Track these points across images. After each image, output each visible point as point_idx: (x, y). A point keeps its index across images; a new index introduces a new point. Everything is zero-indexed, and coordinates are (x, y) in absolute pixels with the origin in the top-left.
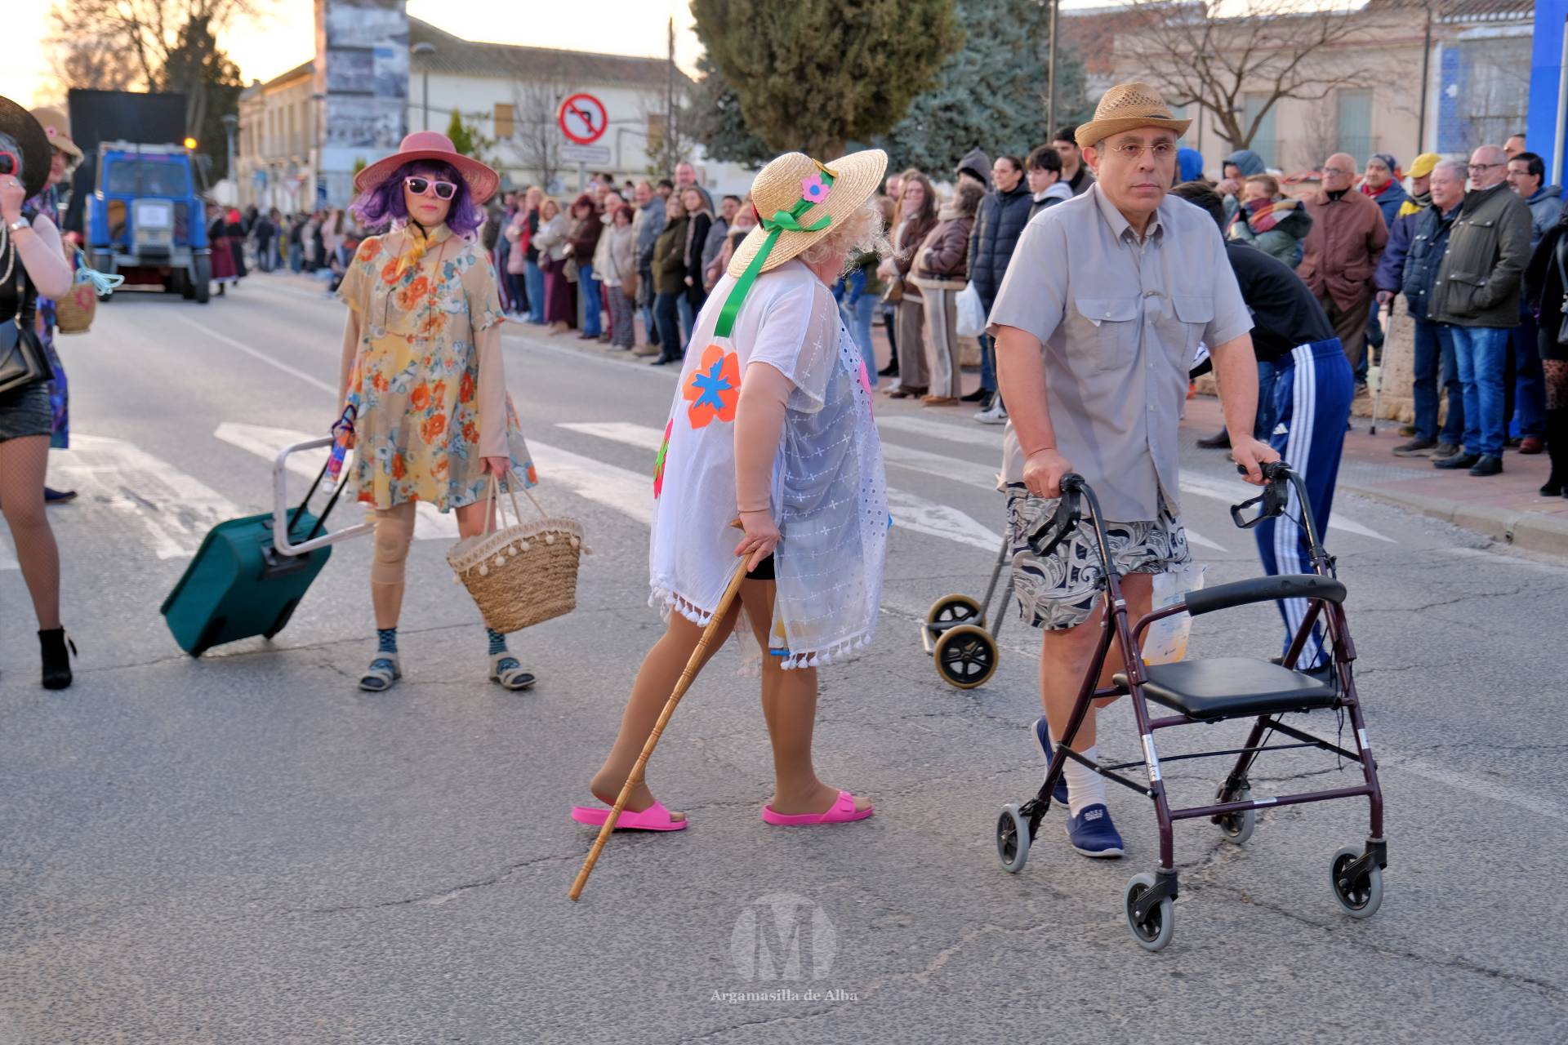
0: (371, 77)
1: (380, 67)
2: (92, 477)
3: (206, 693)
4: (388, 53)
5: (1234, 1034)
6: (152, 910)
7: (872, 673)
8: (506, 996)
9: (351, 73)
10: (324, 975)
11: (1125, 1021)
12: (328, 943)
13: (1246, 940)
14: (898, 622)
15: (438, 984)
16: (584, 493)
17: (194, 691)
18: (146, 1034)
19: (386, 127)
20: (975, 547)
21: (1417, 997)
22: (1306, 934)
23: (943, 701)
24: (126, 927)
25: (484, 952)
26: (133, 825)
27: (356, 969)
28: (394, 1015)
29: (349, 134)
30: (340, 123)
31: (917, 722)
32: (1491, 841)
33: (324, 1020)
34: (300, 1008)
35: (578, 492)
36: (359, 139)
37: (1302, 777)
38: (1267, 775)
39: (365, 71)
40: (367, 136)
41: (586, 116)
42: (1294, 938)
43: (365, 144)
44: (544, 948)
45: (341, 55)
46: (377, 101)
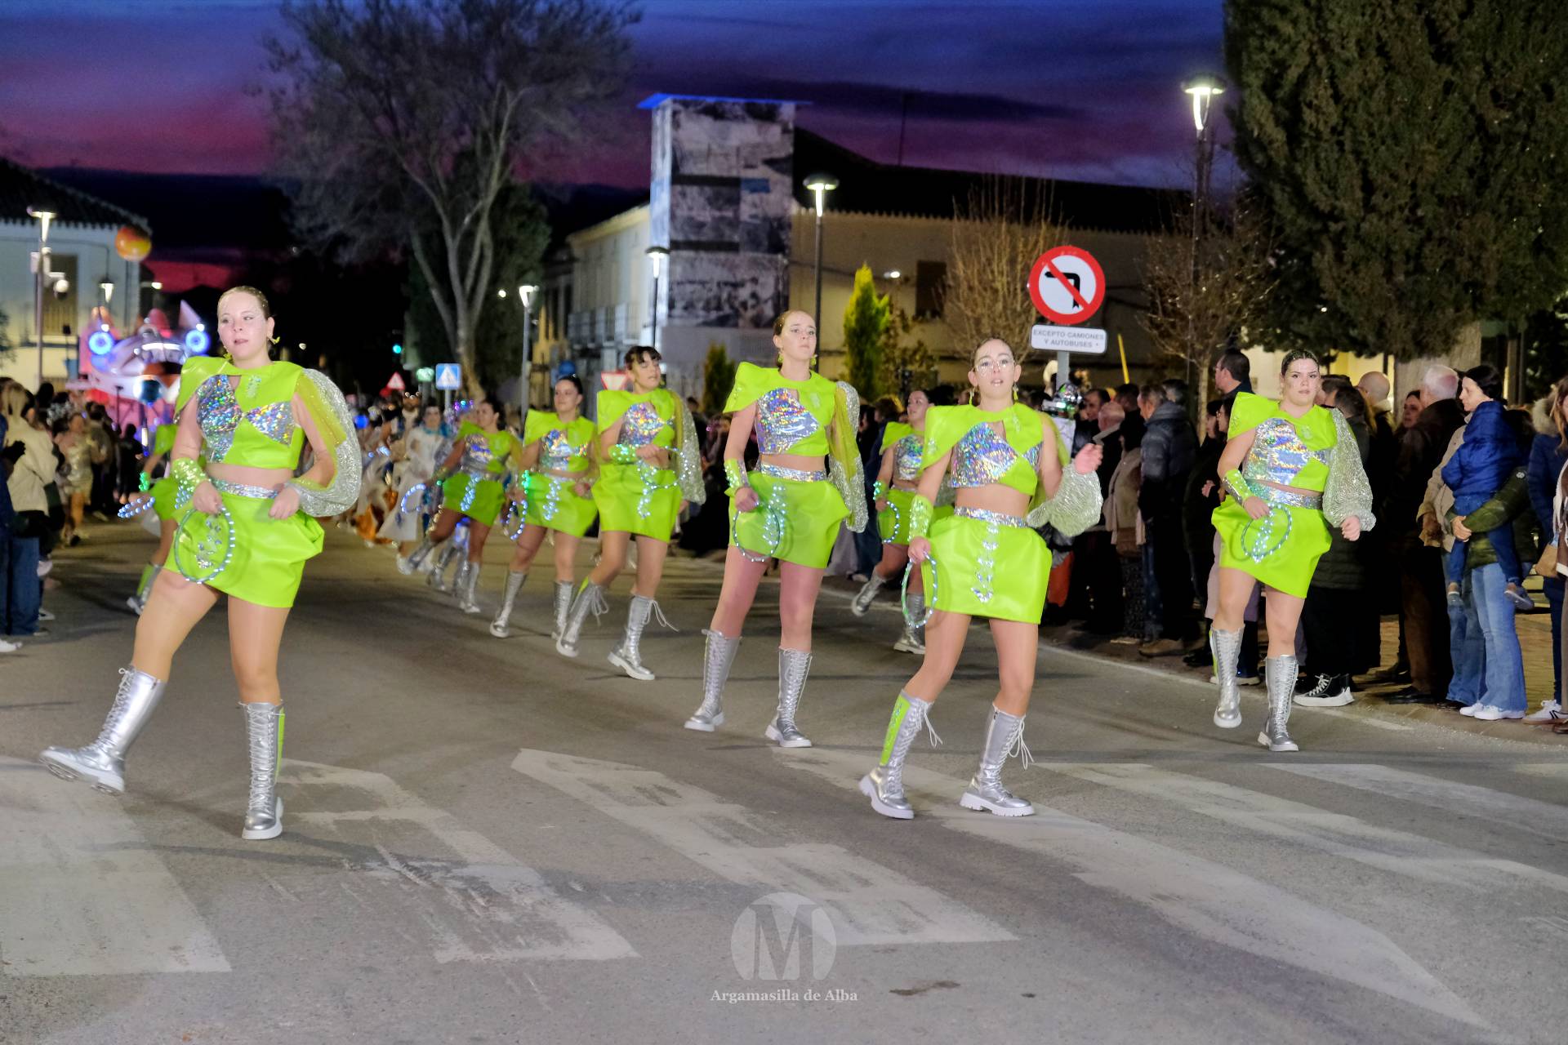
0: (734, 223)
1: (749, 207)
2: (333, 828)
4: (762, 186)
9: (706, 215)
16: (1087, 878)
19: (754, 295)
29: (701, 305)
30: (689, 288)
35: (1075, 875)
36: (714, 315)
39: (729, 214)
40: (727, 310)
41: (1072, 281)
43: (722, 322)
45: (693, 191)
46: (745, 256)
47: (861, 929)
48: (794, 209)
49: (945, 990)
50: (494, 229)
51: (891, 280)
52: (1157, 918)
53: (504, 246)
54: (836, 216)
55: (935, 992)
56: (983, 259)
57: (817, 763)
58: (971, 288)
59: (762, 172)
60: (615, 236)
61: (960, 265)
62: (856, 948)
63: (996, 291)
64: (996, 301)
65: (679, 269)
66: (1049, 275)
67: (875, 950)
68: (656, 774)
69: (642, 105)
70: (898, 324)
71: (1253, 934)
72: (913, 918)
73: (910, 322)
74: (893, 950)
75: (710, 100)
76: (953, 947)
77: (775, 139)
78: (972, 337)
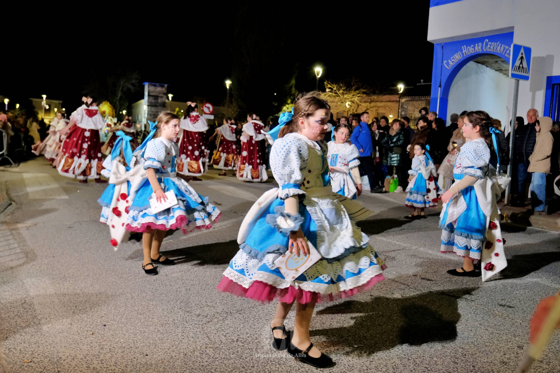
0: (158, 102)
1: (160, 100)
4: (162, 97)
5: (389, 310)
6: (98, 276)
8: (193, 298)
10: (144, 292)
11: (360, 307)
12: (146, 285)
13: (387, 287)
15: (175, 295)
18: (96, 306)
21: (435, 302)
22: (403, 286)
24: (91, 279)
25: (187, 287)
26: (94, 256)
27: (153, 291)
28: (164, 302)
29: (152, 115)
30: (151, 112)
32: (444, 265)
33: (145, 303)
34: (137, 300)
37: (394, 251)
38: (384, 250)
39: (157, 101)
41: (209, 108)
42: (400, 287)
44: (203, 286)
45: (151, 97)
46: (159, 108)
48: (167, 101)
50: (120, 102)
53: (121, 105)
54: (173, 102)
59: (161, 95)
60: (139, 104)
65: (149, 110)
66: (205, 107)
69: (144, 84)
75: (154, 84)
77: (164, 90)
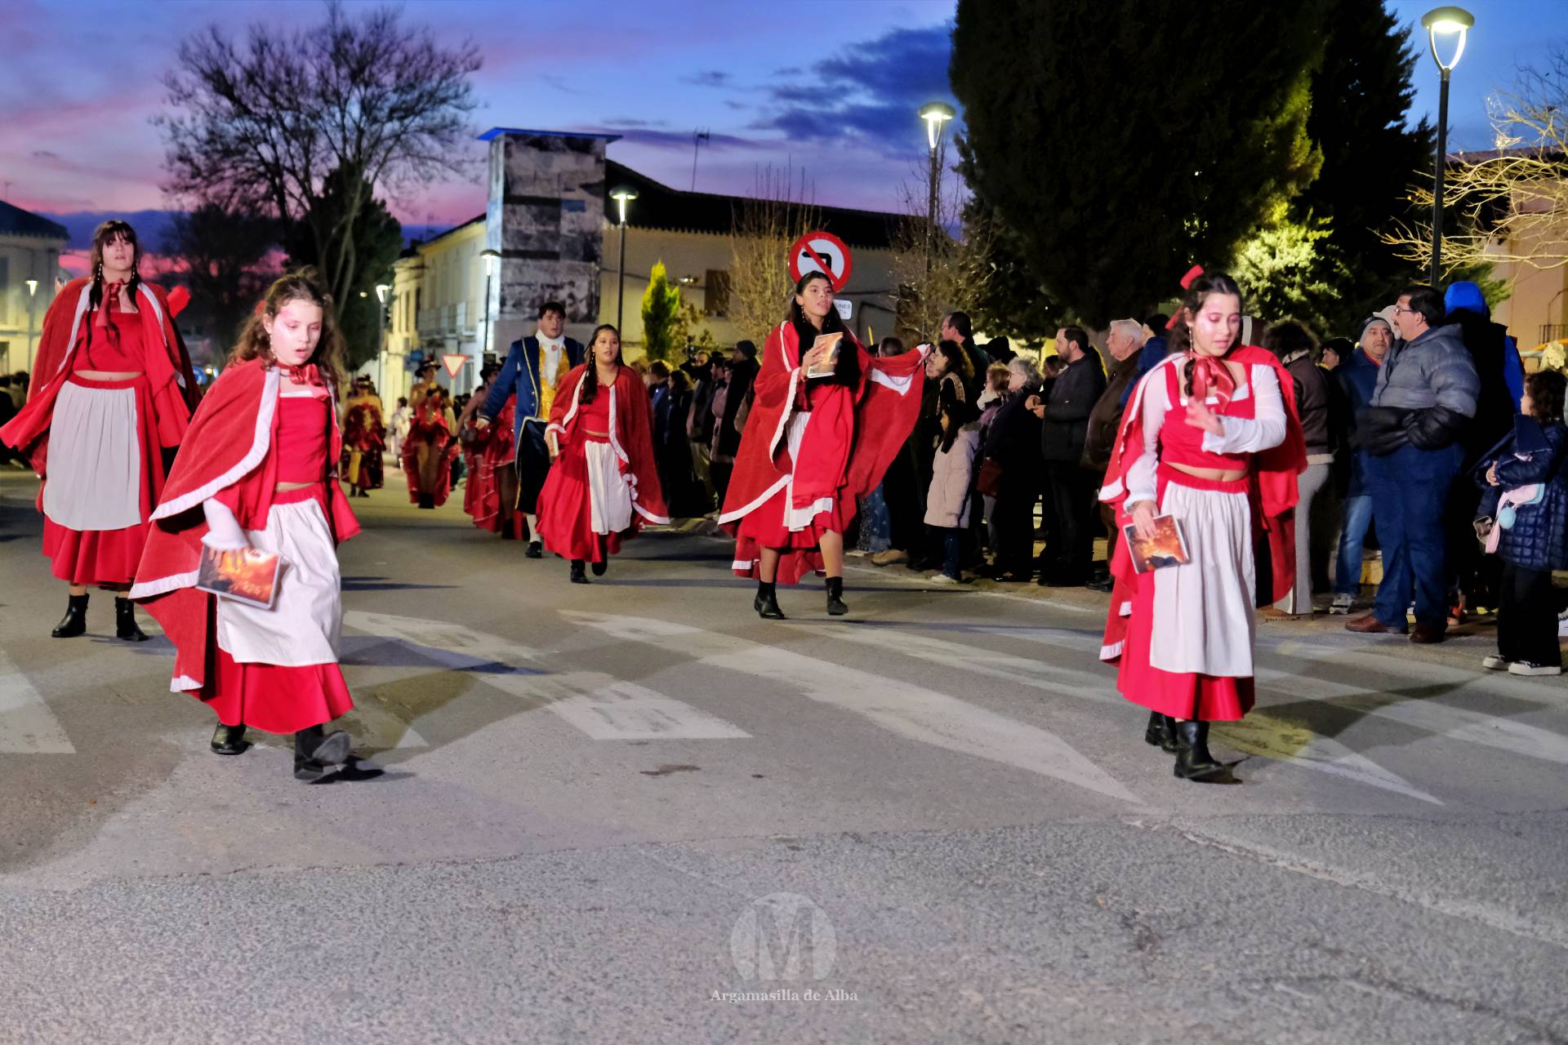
0: (556, 236)
1: (568, 223)
3: (302, 910)
4: (578, 206)
7: (1217, 923)
9: (532, 229)
14: (1250, 863)
16: (814, 696)
17: (287, 906)
19: (571, 296)
20: (1352, 780)
23: (1323, 960)
29: (526, 305)
30: (518, 289)
31: (1288, 985)
35: (804, 694)
39: (551, 228)
41: (825, 260)
46: (564, 263)
47: (621, 728)
48: (605, 226)
49: (687, 773)
51: (683, 285)
52: (870, 724)
54: (638, 226)
55: (678, 773)
56: (756, 254)
57: (596, 621)
58: (746, 278)
59: (579, 194)
60: (457, 246)
61: (737, 259)
62: (613, 742)
63: (765, 281)
64: (765, 288)
65: (509, 271)
66: (805, 255)
67: (631, 743)
68: (459, 627)
70: (689, 317)
71: (950, 735)
72: (663, 720)
73: (698, 315)
74: (646, 743)
76: (696, 742)
77: (589, 168)
78: (746, 318)
